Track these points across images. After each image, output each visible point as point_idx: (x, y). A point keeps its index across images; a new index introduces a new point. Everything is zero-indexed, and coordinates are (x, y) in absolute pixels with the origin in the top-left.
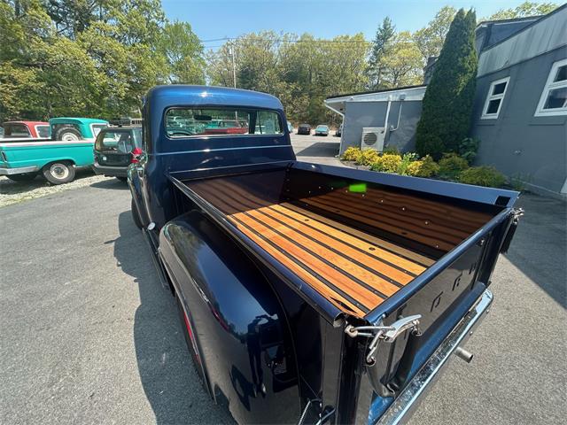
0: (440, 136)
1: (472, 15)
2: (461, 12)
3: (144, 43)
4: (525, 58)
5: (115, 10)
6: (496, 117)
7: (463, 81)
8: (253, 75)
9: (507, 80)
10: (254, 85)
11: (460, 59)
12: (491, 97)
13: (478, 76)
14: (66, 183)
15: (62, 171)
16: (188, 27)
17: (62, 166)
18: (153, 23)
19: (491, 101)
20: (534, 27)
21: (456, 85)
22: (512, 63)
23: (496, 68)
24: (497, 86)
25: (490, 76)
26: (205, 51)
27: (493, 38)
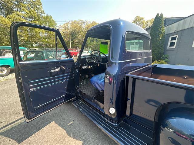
0: (155, 54)
1: (162, 15)
2: (158, 14)
3: (36, 21)
4: (183, 29)
5: (24, 9)
6: (175, 48)
7: (161, 36)
8: (76, 34)
9: (177, 36)
10: (76, 37)
11: (160, 29)
12: (170, 41)
13: (165, 34)
14: (5, 76)
15: (4, 70)
16: (51, 17)
17: (3, 68)
18: (39, 14)
19: (171, 43)
20: (186, 19)
21: (159, 37)
22: (178, 30)
23: (171, 32)
24: (172, 38)
25: (169, 35)
26: (57, 25)
27: (167, 23)
